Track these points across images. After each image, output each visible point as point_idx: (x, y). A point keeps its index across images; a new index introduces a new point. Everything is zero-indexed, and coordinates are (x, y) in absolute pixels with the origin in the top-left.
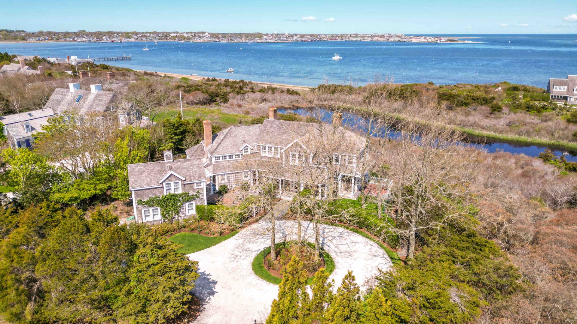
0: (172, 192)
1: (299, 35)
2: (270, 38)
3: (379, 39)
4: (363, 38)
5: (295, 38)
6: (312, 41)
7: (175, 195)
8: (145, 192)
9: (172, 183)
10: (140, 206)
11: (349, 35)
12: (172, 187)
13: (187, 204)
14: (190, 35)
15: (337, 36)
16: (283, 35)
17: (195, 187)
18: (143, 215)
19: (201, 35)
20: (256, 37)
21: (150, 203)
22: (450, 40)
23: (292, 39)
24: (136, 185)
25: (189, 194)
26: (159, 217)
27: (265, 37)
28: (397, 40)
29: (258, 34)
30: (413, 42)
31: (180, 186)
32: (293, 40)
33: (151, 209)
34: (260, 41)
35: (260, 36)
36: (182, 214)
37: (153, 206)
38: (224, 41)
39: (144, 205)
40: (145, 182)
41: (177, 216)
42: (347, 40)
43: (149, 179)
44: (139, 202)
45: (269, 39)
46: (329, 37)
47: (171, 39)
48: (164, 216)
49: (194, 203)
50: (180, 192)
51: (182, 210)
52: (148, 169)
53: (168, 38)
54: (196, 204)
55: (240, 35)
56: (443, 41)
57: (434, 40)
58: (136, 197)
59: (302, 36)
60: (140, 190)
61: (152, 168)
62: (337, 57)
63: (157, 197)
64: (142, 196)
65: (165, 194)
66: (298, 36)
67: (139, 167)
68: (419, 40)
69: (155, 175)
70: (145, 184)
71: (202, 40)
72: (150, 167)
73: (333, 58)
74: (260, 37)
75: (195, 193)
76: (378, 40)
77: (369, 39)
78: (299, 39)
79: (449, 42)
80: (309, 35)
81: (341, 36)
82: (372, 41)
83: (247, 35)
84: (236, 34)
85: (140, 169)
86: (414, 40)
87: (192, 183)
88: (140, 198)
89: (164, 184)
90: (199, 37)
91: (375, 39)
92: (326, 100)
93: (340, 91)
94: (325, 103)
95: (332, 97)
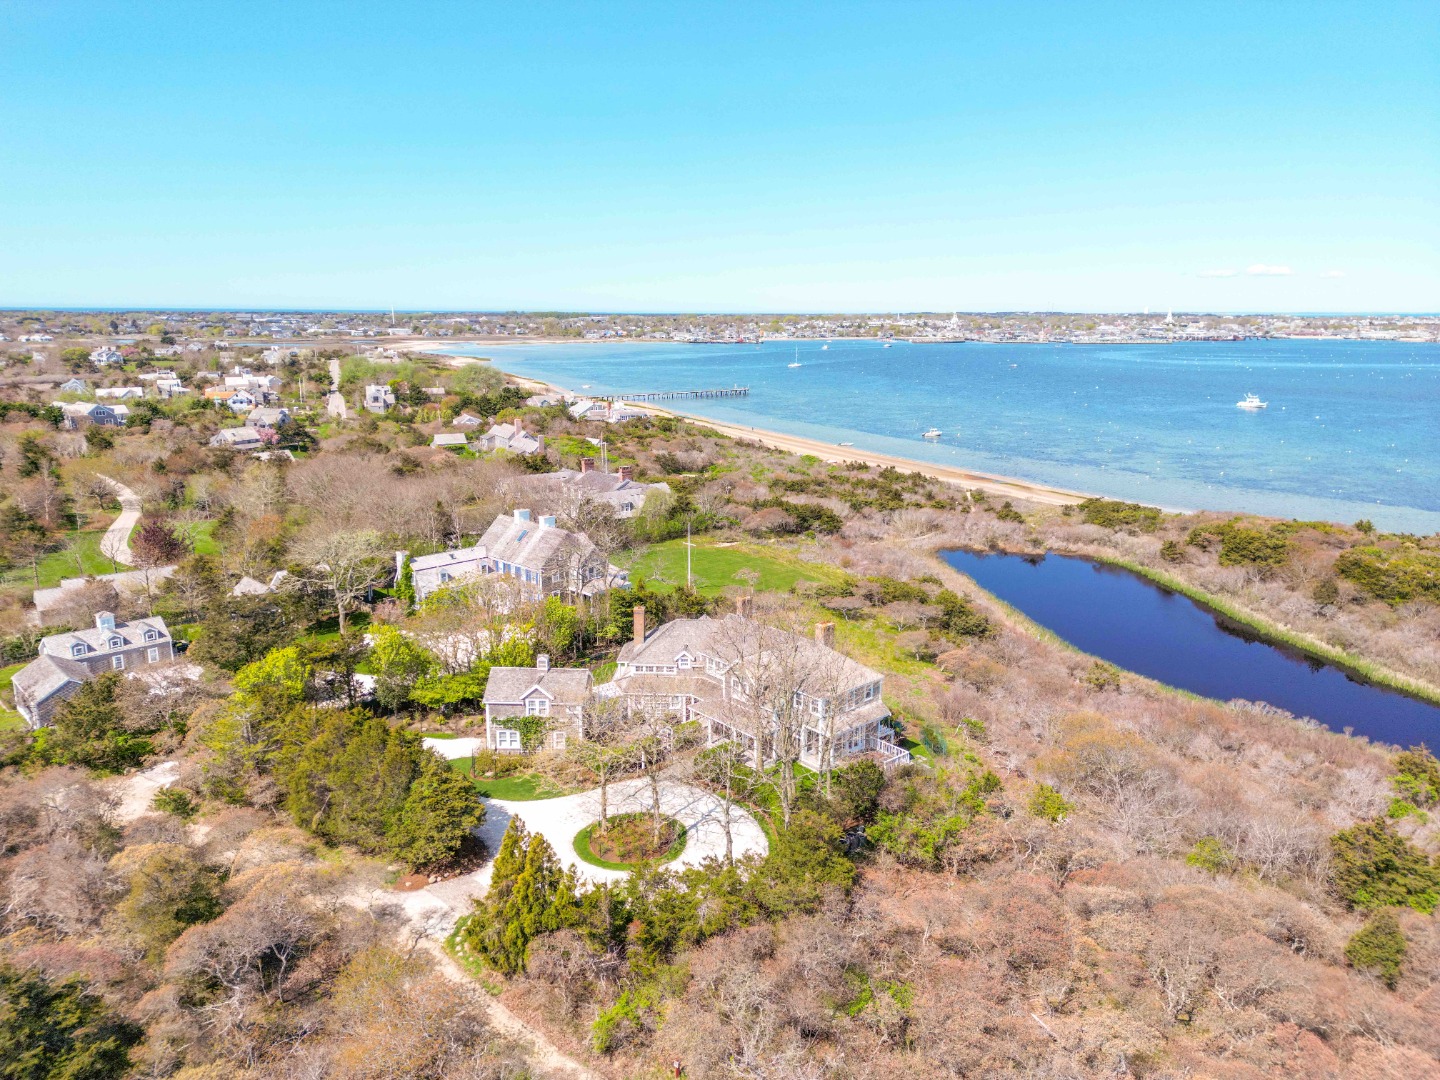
0: (536, 713)
2: (1117, 328)
5: (1193, 329)
6: (1235, 339)
7: (539, 719)
8: (503, 708)
9: (537, 701)
10: (495, 726)
12: (537, 706)
13: (554, 733)
14: (913, 323)
17: (567, 712)
18: (498, 739)
19: (940, 323)
20: (1083, 326)
21: (508, 723)
24: (492, 697)
25: (558, 719)
26: (517, 745)
27: (1103, 327)
31: (547, 707)
32: (1180, 339)
33: (508, 732)
34: (1085, 339)
36: (547, 746)
37: (511, 728)
38: (990, 339)
39: (500, 725)
40: (504, 695)
41: (541, 748)
42: (1353, 336)
43: (510, 691)
44: (494, 720)
45: (1113, 334)
47: (868, 333)
48: (523, 744)
49: (564, 733)
50: (546, 714)
51: (548, 741)
53: (862, 331)
54: (568, 734)
58: (490, 713)
59: (1214, 320)
60: (496, 705)
61: (519, 676)
62: (1251, 403)
63: (517, 718)
64: (498, 712)
65: (527, 715)
67: (504, 672)
69: (519, 686)
70: (504, 698)
71: (939, 338)
73: (1242, 405)
74: (1090, 328)
75: (567, 720)
77: (1424, 337)
78: (1202, 333)
80: (1237, 318)
85: (504, 675)
87: (563, 706)
88: (495, 716)
89: (527, 701)
90: (936, 328)
92: (1078, 540)
93: (1122, 522)
94: (1074, 547)
95: (1097, 534)
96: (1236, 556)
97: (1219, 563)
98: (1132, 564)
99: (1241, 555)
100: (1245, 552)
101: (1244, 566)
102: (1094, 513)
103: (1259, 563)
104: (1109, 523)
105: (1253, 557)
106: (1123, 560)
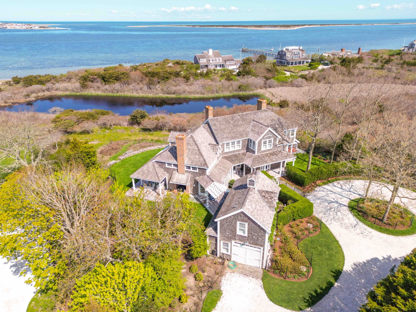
22: (43, 27)
30: (9, 28)
52: (255, 203)
56: (37, 27)
57: (28, 27)
61: (255, 200)
67: (249, 205)
72: (253, 200)
79: (42, 29)
85: (252, 206)
92: (39, 91)
93: (48, 81)
94: (41, 94)
95: (44, 87)
96: (111, 80)
97: (105, 84)
98: (73, 93)
99: (113, 79)
100: (113, 78)
101: (117, 82)
102: (29, 81)
103: (122, 80)
104: (41, 83)
105: (117, 79)
106: (67, 93)
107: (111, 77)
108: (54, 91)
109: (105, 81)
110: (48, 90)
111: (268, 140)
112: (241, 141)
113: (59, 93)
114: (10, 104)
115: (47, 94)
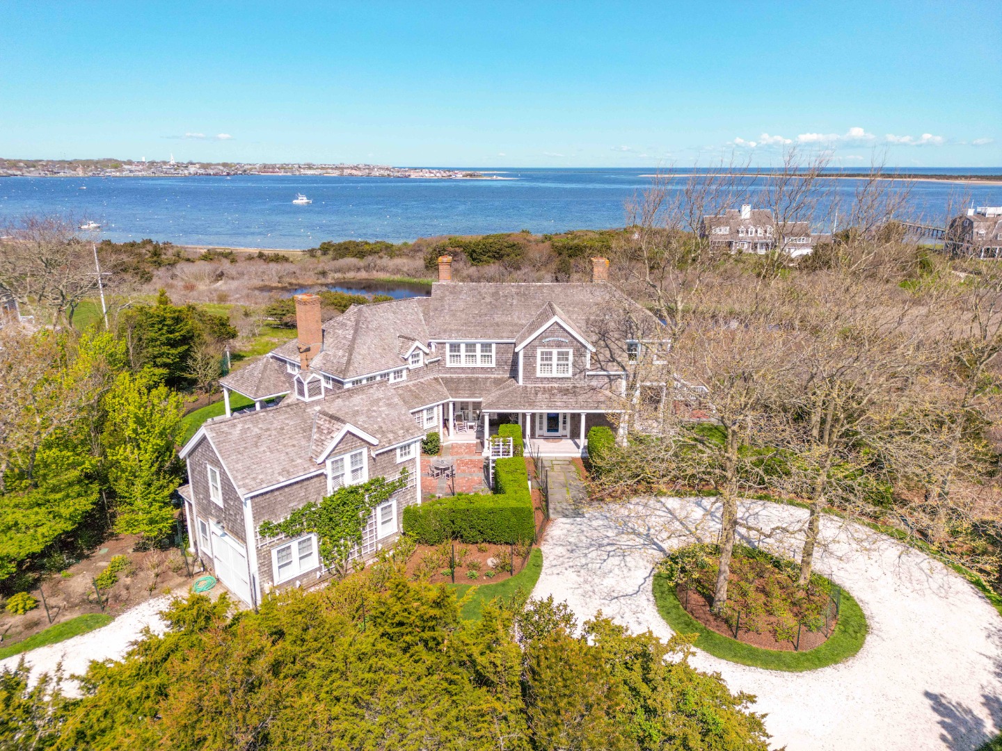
0: (348, 481)
1: (198, 163)
2: (137, 168)
3: (354, 172)
4: (324, 171)
5: (192, 170)
6: (227, 174)
7: (354, 491)
8: (281, 497)
9: (347, 458)
10: (268, 540)
11: (296, 166)
12: (348, 469)
13: (379, 509)
15: (273, 167)
16: (165, 163)
17: (399, 460)
18: (275, 566)
20: (108, 167)
21: (293, 526)
22: (471, 175)
23: (186, 172)
24: (254, 479)
25: (384, 479)
26: (314, 562)
27: (126, 167)
28: (386, 174)
29: (110, 160)
30: (412, 177)
31: (365, 463)
32: (190, 174)
33: (294, 544)
34: (118, 174)
35: (117, 165)
36: (367, 540)
37: (299, 534)
38: (33, 174)
39: (277, 534)
40: (278, 468)
41: (356, 548)
42: (298, 173)
43: (283, 457)
44: (266, 530)
45: (138, 171)
46: (260, 168)
48: (325, 554)
49: (393, 502)
50: (364, 478)
51: (368, 529)
52: (268, 429)
54: (399, 503)
55: (72, 165)
56: (460, 176)
57: (444, 175)
58: (256, 516)
59: (205, 166)
60: (267, 493)
61: (276, 425)
62: (302, 200)
63: (310, 506)
64: (273, 509)
65: (330, 492)
66: (198, 166)
67: (239, 427)
68: (421, 174)
69: (295, 443)
70: (279, 474)
72: (271, 423)
73: (295, 201)
74: (116, 168)
75: (397, 476)
76: (351, 175)
77: (336, 173)
78: (202, 171)
79: (468, 178)
80: (218, 164)
81: (282, 167)
82: (342, 175)
83: (86, 164)
84: (61, 162)
85: (244, 431)
86: (414, 175)
87: (391, 450)
88: (266, 519)
89: (329, 463)
91: (347, 172)
92: (349, 270)
93: (372, 252)
94: (350, 275)
95: (361, 263)
96: (485, 258)
97: (472, 265)
98: (407, 279)
99: (489, 257)
100: (490, 254)
101: (494, 263)
102: (343, 250)
103: (506, 258)
104: (361, 254)
105: (498, 256)
106: (398, 277)
107: (484, 253)
108: (375, 272)
109: (474, 260)
110: (367, 268)
111: (555, 351)
112: (494, 346)
113: (382, 276)
114: (287, 285)
115: (363, 275)
